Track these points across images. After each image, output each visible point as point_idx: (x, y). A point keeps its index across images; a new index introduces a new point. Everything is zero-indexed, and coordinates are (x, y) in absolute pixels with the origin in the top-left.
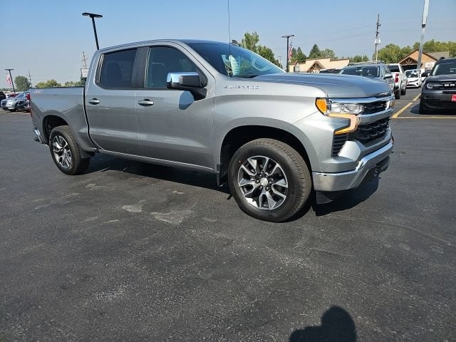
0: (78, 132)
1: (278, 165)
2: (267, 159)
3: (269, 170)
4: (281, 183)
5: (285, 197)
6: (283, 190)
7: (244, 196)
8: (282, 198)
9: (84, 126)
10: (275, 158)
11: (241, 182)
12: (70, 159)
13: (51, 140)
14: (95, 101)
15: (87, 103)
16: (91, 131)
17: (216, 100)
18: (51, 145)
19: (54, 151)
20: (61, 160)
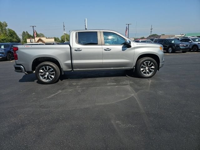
0: (65, 63)
1: (152, 63)
2: (150, 62)
3: (149, 65)
4: (153, 67)
5: (153, 70)
6: (152, 69)
7: (142, 73)
10: (151, 61)
11: (142, 69)
12: (53, 76)
13: (39, 69)
14: (78, 50)
15: (73, 51)
16: (75, 62)
17: (135, 48)
18: (38, 72)
19: (39, 74)
20: (45, 78)
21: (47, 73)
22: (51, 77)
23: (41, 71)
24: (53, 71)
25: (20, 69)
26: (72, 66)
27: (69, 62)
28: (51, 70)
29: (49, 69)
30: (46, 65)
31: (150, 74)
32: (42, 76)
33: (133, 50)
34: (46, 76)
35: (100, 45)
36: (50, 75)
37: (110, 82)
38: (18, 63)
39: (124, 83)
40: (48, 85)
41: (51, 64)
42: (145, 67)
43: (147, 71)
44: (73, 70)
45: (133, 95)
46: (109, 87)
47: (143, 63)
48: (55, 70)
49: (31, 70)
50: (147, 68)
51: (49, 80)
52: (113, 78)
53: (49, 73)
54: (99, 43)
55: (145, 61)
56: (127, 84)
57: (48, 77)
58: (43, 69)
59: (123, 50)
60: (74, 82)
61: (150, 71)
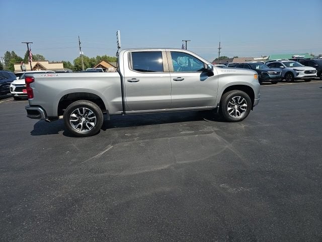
0: (112, 102)
1: (244, 99)
2: (240, 97)
3: (240, 101)
4: (245, 105)
5: (246, 110)
6: (243, 107)
7: (230, 114)
8: (244, 111)
9: (119, 96)
10: (243, 96)
11: (229, 109)
12: (93, 124)
13: (70, 112)
14: (134, 80)
15: (125, 82)
16: (128, 99)
17: (219, 76)
18: (68, 117)
19: (70, 120)
20: (79, 127)
21: (84, 119)
22: (90, 125)
23: (74, 115)
24: (92, 116)
25: (37, 112)
26: (123, 105)
27: (119, 99)
28: (90, 114)
29: (87, 112)
30: (81, 106)
31: (242, 115)
32: (75, 123)
33: (216, 81)
34: (81, 124)
35: (167, 72)
36: (88, 122)
37: (184, 130)
38: (33, 103)
39: (206, 130)
40: (86, 138)
41: (90, 104)
42: (234, 106)
43: (237, 111)
44: (124, 113)
45: (227, 146)
46: (186, 138)
47: (230, 99)
48: (95, 113)
49: (56, 114)
50: (236, 107)
51: (87, 130)
52: (185, 124)
53: (87, 119)
54: (165, 69)
55: (234, 96)
56: (211, 132)
57: (84, 124)
58: (76, 113)
59: (201, 80)
60: (128, 132)
61: (241, 111)
